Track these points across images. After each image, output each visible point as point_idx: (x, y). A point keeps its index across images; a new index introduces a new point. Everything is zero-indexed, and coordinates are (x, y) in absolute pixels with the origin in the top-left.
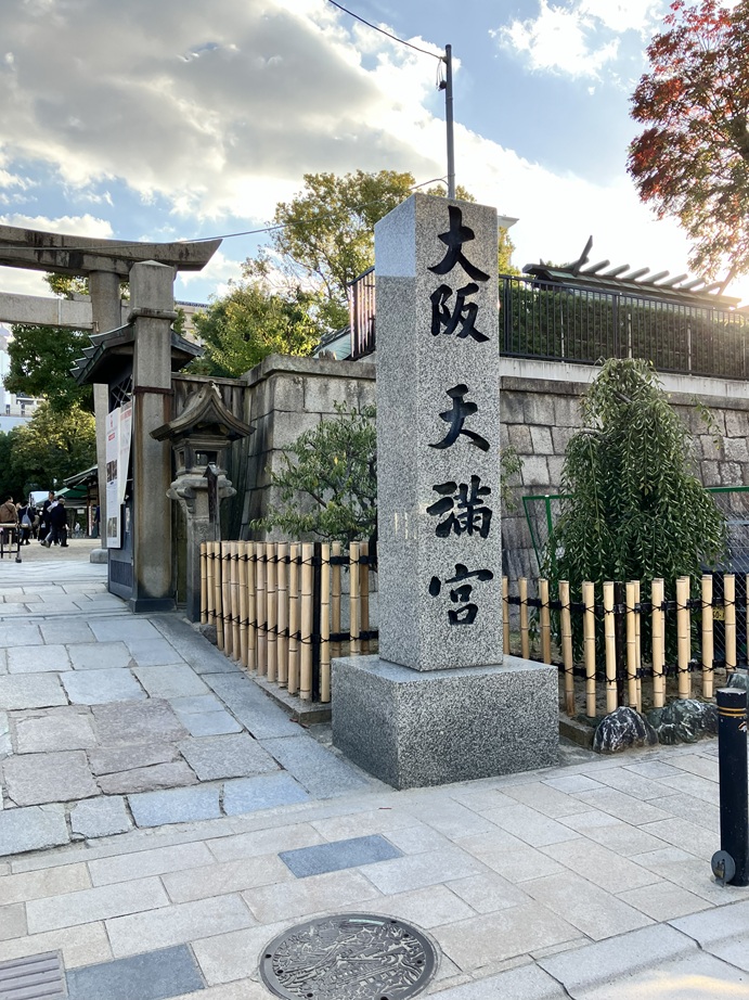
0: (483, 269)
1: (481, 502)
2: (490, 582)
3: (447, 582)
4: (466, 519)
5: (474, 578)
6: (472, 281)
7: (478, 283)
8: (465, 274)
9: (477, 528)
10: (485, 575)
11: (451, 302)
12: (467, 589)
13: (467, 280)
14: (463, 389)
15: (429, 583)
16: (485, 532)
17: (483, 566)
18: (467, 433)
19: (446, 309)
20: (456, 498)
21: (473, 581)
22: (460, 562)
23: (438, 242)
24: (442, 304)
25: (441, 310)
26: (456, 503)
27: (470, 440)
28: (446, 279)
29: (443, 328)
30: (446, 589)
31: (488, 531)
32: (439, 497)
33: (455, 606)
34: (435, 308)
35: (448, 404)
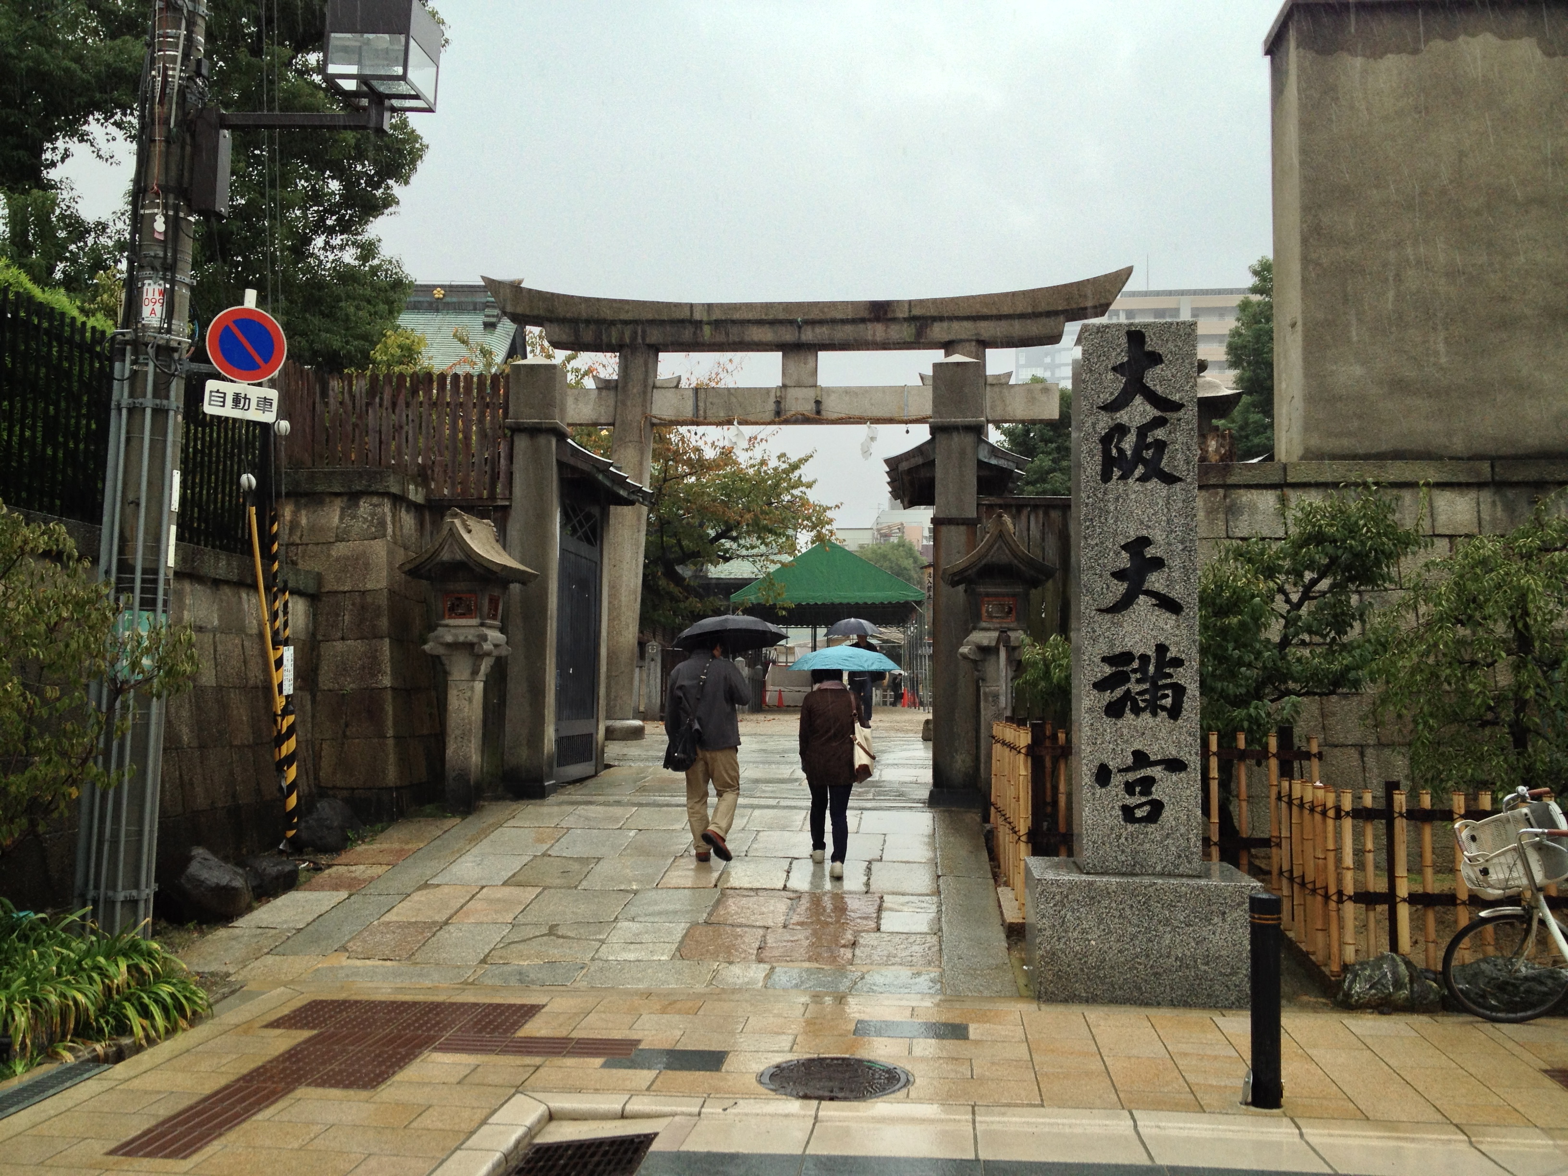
0: (1176, 397)
1: (1170, 676)
2: (1183, 775)
3: (1120, 771)
4: (1147, 697)
5: (1159, 768)
6: (1157, 413)
7: (1168, 415)
8: (1148, 407)
9: (1163, 708)
10: (1175, 765)
11: (1128, 444)
12: (1148, 783)
13: (1152, 412)
14: (1144, 541)
15: (1095, 770)
16: (1175, 712)
17: (1173, 752)
18: (1149, 593)
19: (1121, 451)
20: (1135, 671)
21: (1156, 772)
22: (1137, 746)
23: (1111, 375)
24: (1116, 447)
25: (1114, 452)
26: (1134, 677)
27: (1154, 601)
28: (1123, 417)
29: (1117, 473)
30: (1118, 780)
31: (1180, 712)
32: (1108, 670)
33: (1131, 801)
34: (1106, 452)
35: (1124, 560)
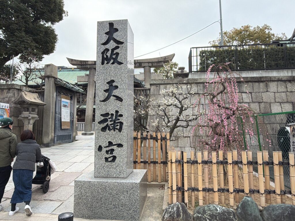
0: (121, 41)
1: (119, 119)
2: (122, 148)
3: (105, 147)
4: (113, 126)
5: (115, 146)
6: (117, 45)
7: (119, 45)
8: (114, 43)
9: (117, 129)
10: (120, 145)
11: (109, 54)
12: (112, 150)
13: (115, 45)
14: (113, 81)
15: (98, 147)
16: (120, 130)
17: (119, 142)
18: (114, 96)
19: (107, 56)
20: (109, 118)
21: (115, 147)
22: (110, 140)
23: (105, 35)
24: (106, 54)
25: (105, 56)
26: (109, 120)
27: (115, 98)
28: (107, 46)
29: (106, 62)
30: (104, 150)
31: (121, 130)
32: (102, 118)
33: (107, 156)
34: (103, 57)
35: (107, 87)
